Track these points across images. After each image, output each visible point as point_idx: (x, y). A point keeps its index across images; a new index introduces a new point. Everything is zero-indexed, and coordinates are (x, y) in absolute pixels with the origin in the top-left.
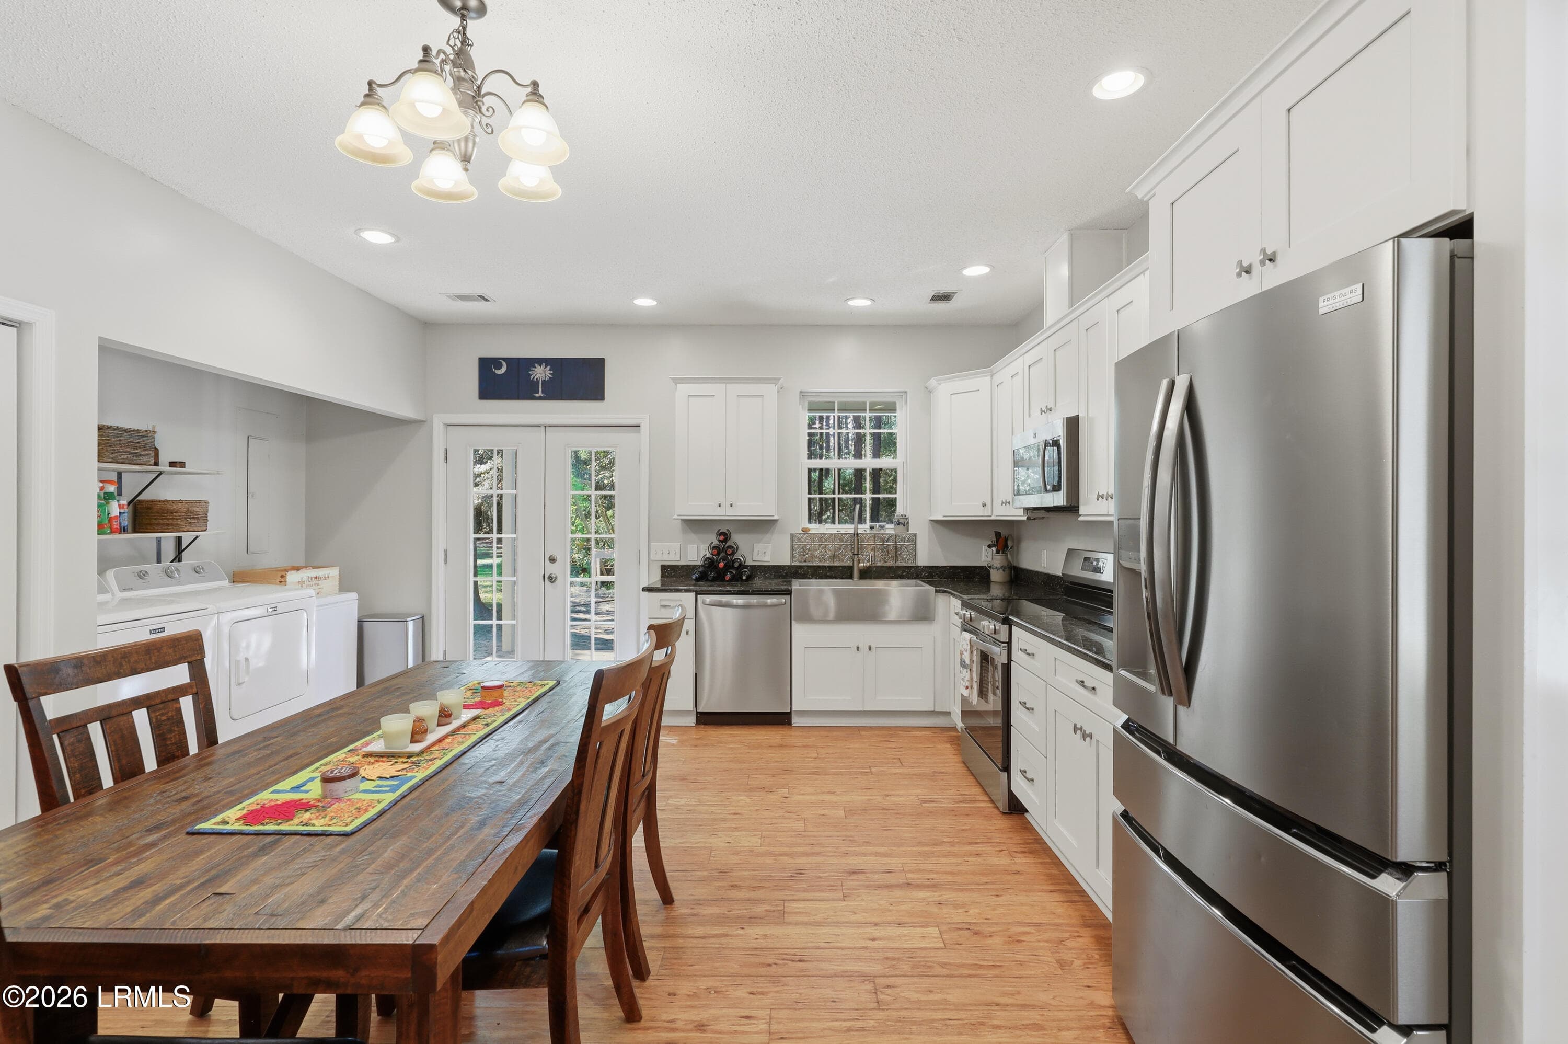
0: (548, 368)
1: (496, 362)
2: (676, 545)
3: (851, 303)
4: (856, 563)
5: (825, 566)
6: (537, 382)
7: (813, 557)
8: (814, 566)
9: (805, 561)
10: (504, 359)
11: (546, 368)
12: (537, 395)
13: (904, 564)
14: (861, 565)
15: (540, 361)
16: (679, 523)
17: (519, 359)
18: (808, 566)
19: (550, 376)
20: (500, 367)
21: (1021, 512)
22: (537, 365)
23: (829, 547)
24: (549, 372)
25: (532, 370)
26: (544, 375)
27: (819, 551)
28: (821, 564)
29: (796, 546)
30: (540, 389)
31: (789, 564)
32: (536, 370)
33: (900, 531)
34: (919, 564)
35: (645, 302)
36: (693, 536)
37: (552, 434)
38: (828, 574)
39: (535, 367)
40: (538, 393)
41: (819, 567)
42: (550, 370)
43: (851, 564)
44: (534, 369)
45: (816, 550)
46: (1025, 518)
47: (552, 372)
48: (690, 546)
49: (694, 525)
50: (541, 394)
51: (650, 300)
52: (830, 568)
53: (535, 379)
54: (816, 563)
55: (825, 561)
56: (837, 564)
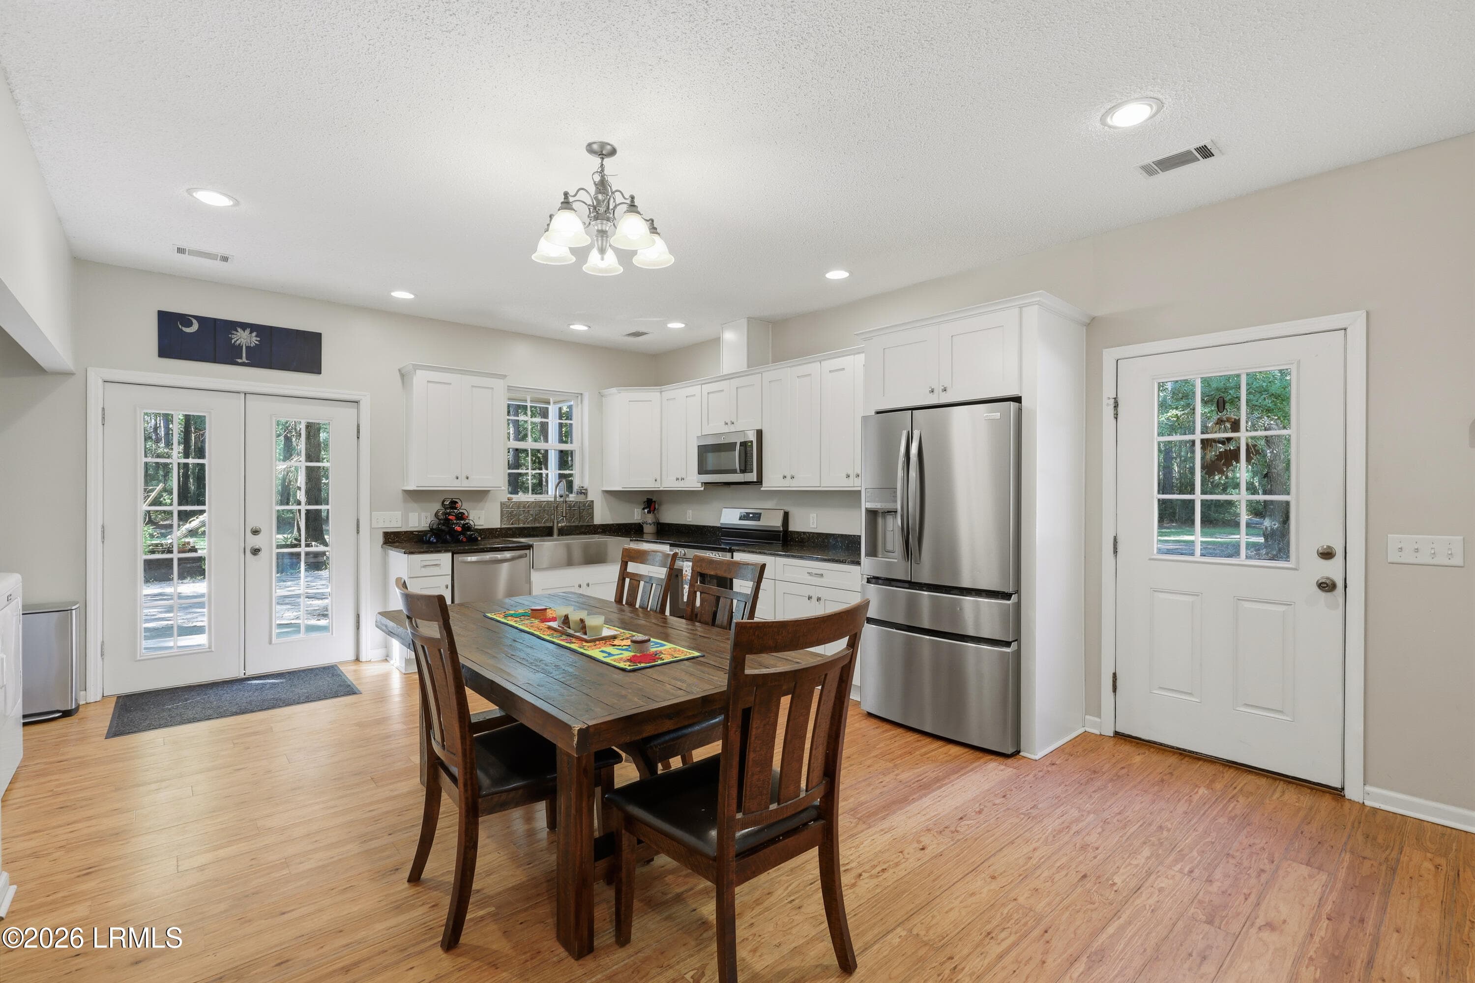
0: (254, 334)
1: (185, 319)
2: (399, 514)
3: (572, 327)
4: (555, 524)
5: (529, 527)
6: (240, 347)
7: (519, 520)
8: (520, 528)
9: (512, 524)
10: (196, 317)
11: (250, 333)
12: (239, 361)
13: (585, 524)
14: (560, 525)
15: (244, 326)
16: (400, 495)
17: (215, 320)
18: (516, 528)
19: (257, 343)
20: (190, 324)
21: (700, 485)
22: (239, 330)
23: (531, 512)
24: (255, 338)
25: (234, 334)
26: (249, 341)
27: (523, 516)
28: (525, 526)
29: (505, 512)
30: (244, 355)
31: (499, 527)
32: (238, 334)
33: (581, 498)
34: (595, 523)
35: (402, 295)
36: (415, 505)
37: (252, 401)
38: (532, 533)
39: (237, 331)
40: (241, 359)
41: (524, 528)
42: (256, 336)
43: (551, 525)
44: (235, 332)
45: (521, 515)
46: (702, 489)
47: (258, 339)
48: (411, 514)
49: (417, 496)
50: (244, 360)
51: (408, 294)
52: (533, 528)
53: (238, 342)
54: (521, 525)
55: (528, 523)
56: (537, 525)
